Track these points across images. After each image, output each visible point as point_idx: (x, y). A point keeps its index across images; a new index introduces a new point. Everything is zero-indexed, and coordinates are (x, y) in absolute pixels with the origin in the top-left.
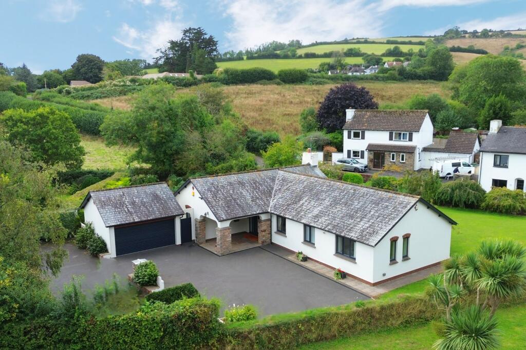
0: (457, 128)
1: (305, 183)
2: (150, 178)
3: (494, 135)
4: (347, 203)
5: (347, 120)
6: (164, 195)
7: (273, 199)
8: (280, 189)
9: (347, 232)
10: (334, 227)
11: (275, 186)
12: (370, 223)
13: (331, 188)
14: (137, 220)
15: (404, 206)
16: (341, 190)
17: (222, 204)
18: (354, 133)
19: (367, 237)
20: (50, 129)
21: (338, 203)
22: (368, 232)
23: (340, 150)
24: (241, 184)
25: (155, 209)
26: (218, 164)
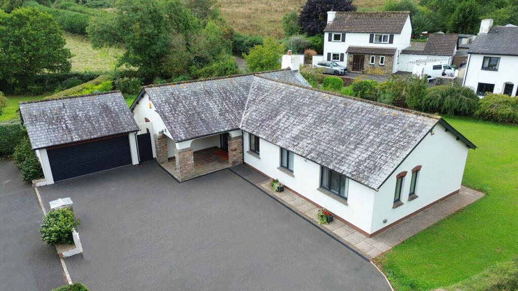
0: (426, 32)
1: (284, 93)
2: (134, 81)
3: (484, 36)
4: (336, 121)
5: (328, 23)
6: (116, 107)
7: (246, 113)
8: (255, 99)
9: (337, 163)
10: (319, 154)
11: (249, 95)
12: (369, 153)
13: (315, 100)
14: (76, 139)
15: (417, 131)
16: (328, 103)
17: (182, 120)
18: (335, 35)
19: (365, 174)
20: (28, 31)
21: (325, 121)
22: (366, 167)
23: (320, 52)
24: (208, 93)
25: (103, 124)
26: (202, 67)
